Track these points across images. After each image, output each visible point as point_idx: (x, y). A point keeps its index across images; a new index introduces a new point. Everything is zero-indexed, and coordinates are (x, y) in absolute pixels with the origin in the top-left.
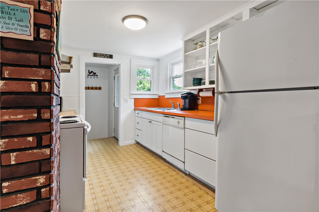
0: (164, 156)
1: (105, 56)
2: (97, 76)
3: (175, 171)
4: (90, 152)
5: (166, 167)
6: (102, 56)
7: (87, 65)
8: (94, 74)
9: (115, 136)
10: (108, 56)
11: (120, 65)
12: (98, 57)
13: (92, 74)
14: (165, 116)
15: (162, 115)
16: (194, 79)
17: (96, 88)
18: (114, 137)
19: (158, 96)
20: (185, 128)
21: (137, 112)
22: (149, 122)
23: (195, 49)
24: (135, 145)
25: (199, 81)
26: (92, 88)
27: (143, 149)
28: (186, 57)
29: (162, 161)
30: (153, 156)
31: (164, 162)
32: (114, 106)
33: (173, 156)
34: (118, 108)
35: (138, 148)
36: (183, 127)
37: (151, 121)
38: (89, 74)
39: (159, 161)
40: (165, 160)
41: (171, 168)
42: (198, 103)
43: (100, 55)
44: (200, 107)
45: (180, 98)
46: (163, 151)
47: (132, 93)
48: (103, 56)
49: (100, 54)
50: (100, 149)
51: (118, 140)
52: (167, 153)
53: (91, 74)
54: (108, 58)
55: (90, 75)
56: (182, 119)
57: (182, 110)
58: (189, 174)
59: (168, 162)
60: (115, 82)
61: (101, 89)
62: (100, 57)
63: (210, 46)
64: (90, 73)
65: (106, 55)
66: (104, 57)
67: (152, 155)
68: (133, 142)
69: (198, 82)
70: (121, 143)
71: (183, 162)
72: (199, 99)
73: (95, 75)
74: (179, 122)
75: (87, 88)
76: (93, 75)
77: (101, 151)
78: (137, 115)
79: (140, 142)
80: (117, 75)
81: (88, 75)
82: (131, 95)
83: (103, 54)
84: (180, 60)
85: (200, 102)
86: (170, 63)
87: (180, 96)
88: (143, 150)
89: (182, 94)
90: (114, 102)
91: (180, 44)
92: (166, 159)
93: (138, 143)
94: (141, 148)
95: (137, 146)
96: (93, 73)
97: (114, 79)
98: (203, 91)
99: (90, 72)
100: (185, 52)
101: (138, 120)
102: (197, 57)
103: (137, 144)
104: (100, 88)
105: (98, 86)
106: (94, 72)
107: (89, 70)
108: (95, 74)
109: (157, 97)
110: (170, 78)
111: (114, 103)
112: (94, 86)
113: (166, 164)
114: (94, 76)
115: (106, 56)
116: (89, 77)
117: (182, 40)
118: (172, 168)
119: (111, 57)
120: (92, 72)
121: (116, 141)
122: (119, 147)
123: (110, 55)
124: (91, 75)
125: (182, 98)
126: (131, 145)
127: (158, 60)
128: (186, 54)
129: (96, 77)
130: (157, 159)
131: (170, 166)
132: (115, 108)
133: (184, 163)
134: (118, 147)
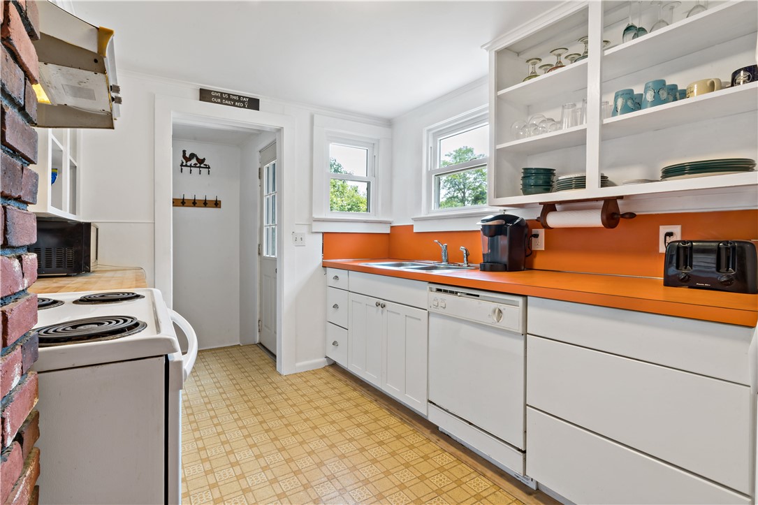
0: (435, 417)
1: (235, 101)
2: (209, 168)
3: (484, 476)
4: (188, 400)
5: (447, 456)
6: (226, 99)
7: (179, 134)
8: (200, 163)
9: (262, 342)
10: (243, 102)
11: (280, 130)
12: (215, 102)
13: (194, 161)
14: (439, 290)
15: (428, 286)
16: (528, 173)
17: (205, 203)
18: (260, 344)
19: (389, 226)
20: (525, 334)
21: (332, 272)
22: (378, 305)
23: (530, 78)
24: (327, 371)
25: (542, 179)
26: (194, 203)
27: (354, 385)
28: (499, 100)
29: (427, 433)
30: (391, 413)
31: (434, 438)
32: (259, 254)
33: (470, 424)
34: (275, 260)
35: (340, 384)
36: (521, 331)
37: (382, 302)
38: (184, 161)
39: (416, 431)
40: (434, 429)
41: (466, 463)
42: (533, 249)
43: (222, 98)
44: (538, 262)
45: (479, 231)
46: (431, 402)
47: (316, 216)
48: (229, 99)
49: (222, 93)
50: (221, 387)
51: (274, 356)
52: (447, 411)
53: (191, 161)
54: (244, 107)
55: (189, 164)
56: (515, 304)
57: (484, 268)
58: (538, 489)
59: (447, 438)
60: (261, 186)
61: (220, 207)
62: (221, 103)
63: (604, 59)
64: (188, 159)
65: (240, 97)
66: (234, 105)
67: (387, 409)
68: (320, 362)
69: (541, 182)
70: (286, 365)
71: (519, 450)
72: (536, 236)
73: (202, 165)
74: (500, 311)
75: (180, 203)
76: (195, 164)
77: (224, 396)
78: (332, 282)
79: (342, 362)
80: (268, 165)
81: (182, 165)
82: (315, 224)
83: (229, 95)
84: (480, 111)
85: (540, 244)
86: (429, 130)
87: (477, 225)
88: (355, 390)
89: (488, 221)
90: (258, 243)
91: (481, 63)
92: (438, 427)
93: (334, 365)
94: (348, 382)
95: (333, 376)
96: (198, 159)
97: (260, 177)
98: (555, 210)
99: (188, 155)
100: (499, 87)
101: (335, 297)
102: (528, 106)
103: (331, 370)
104: (217, 204)
105: (211, 197)
106: (201, 157)
107: (184, 152)
108: (201, 161)
109: (388, 231)
110: (429, 174)
111: (260, 246)
112: (200, 197)
113: (443, 444)
114: (200, 167)
115: (239, 101)
116: (186, 170)
117: (487, 49)
118: (470, 461)
119: (253, 104)
120: (193, 156)
121: (267, 356)
122: (278, 378)
123: (249, 98)
124: (191, 166)
125: (487, 232)
126: (314, 372)
127: (389, 123)
128: (500, 93)
129: (204, 171)
130: (409, 424)
131: (459, 453)
132: (263, 260)
133: (524, 452)
134: (276, 379)
